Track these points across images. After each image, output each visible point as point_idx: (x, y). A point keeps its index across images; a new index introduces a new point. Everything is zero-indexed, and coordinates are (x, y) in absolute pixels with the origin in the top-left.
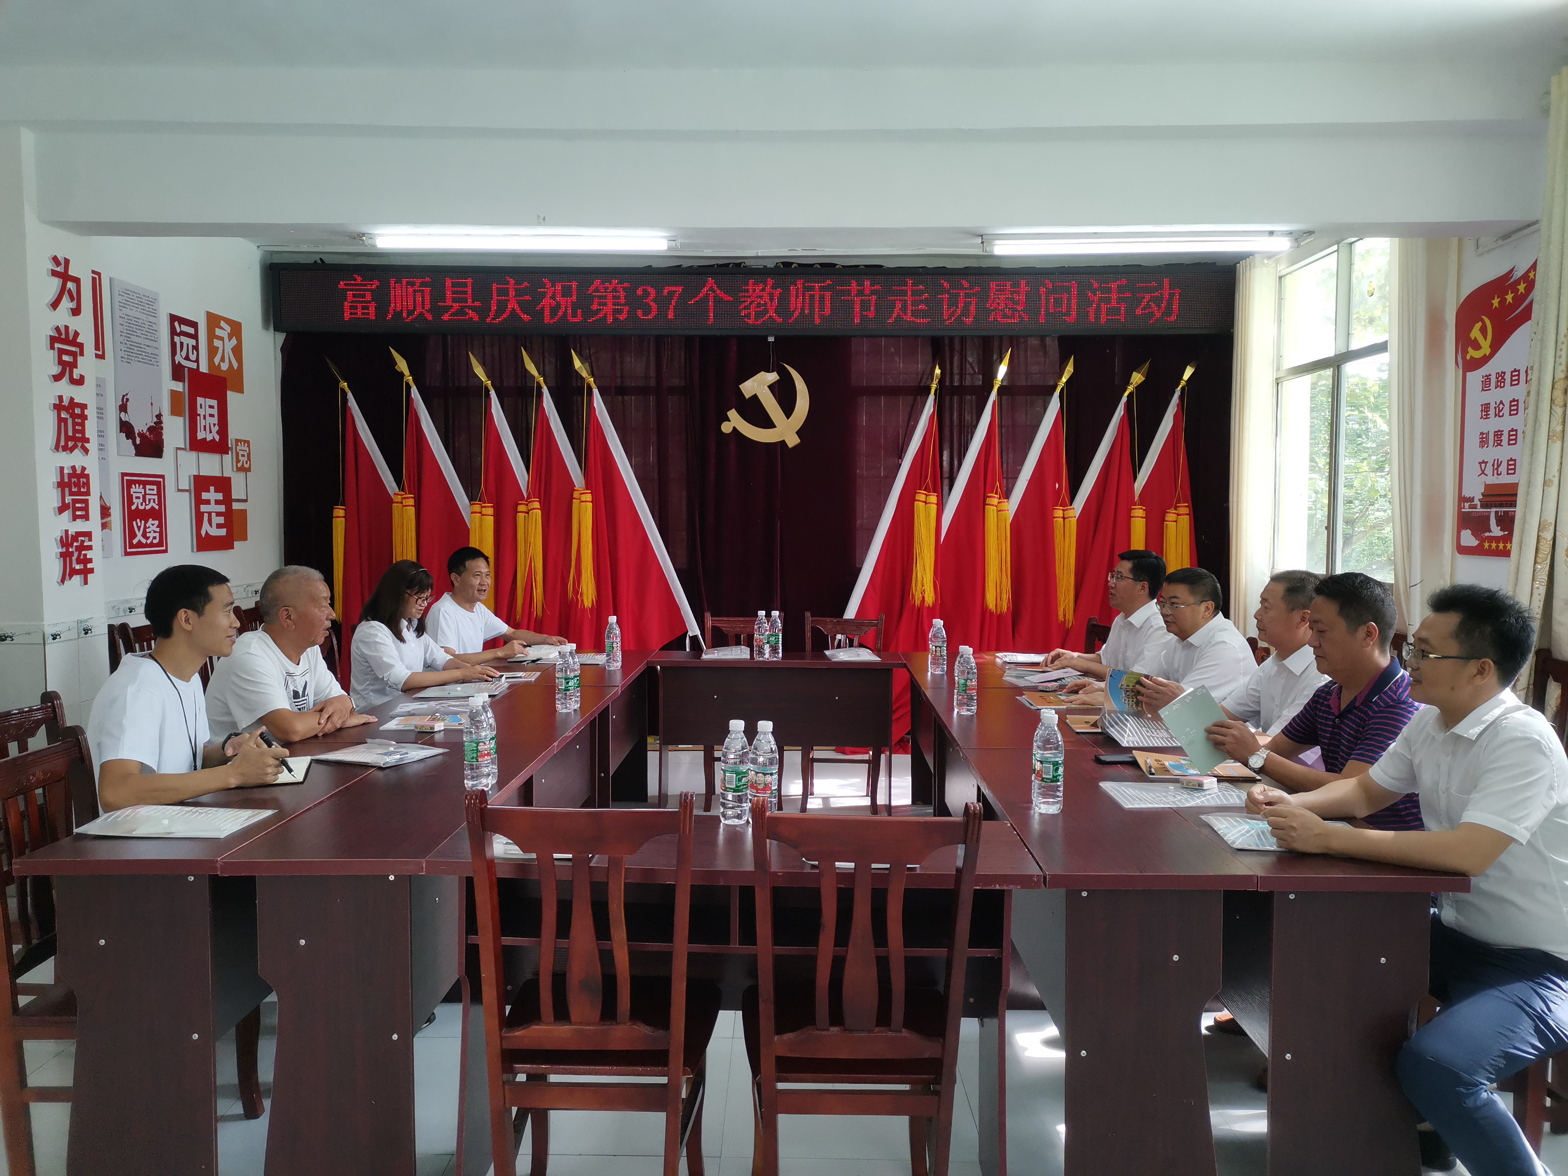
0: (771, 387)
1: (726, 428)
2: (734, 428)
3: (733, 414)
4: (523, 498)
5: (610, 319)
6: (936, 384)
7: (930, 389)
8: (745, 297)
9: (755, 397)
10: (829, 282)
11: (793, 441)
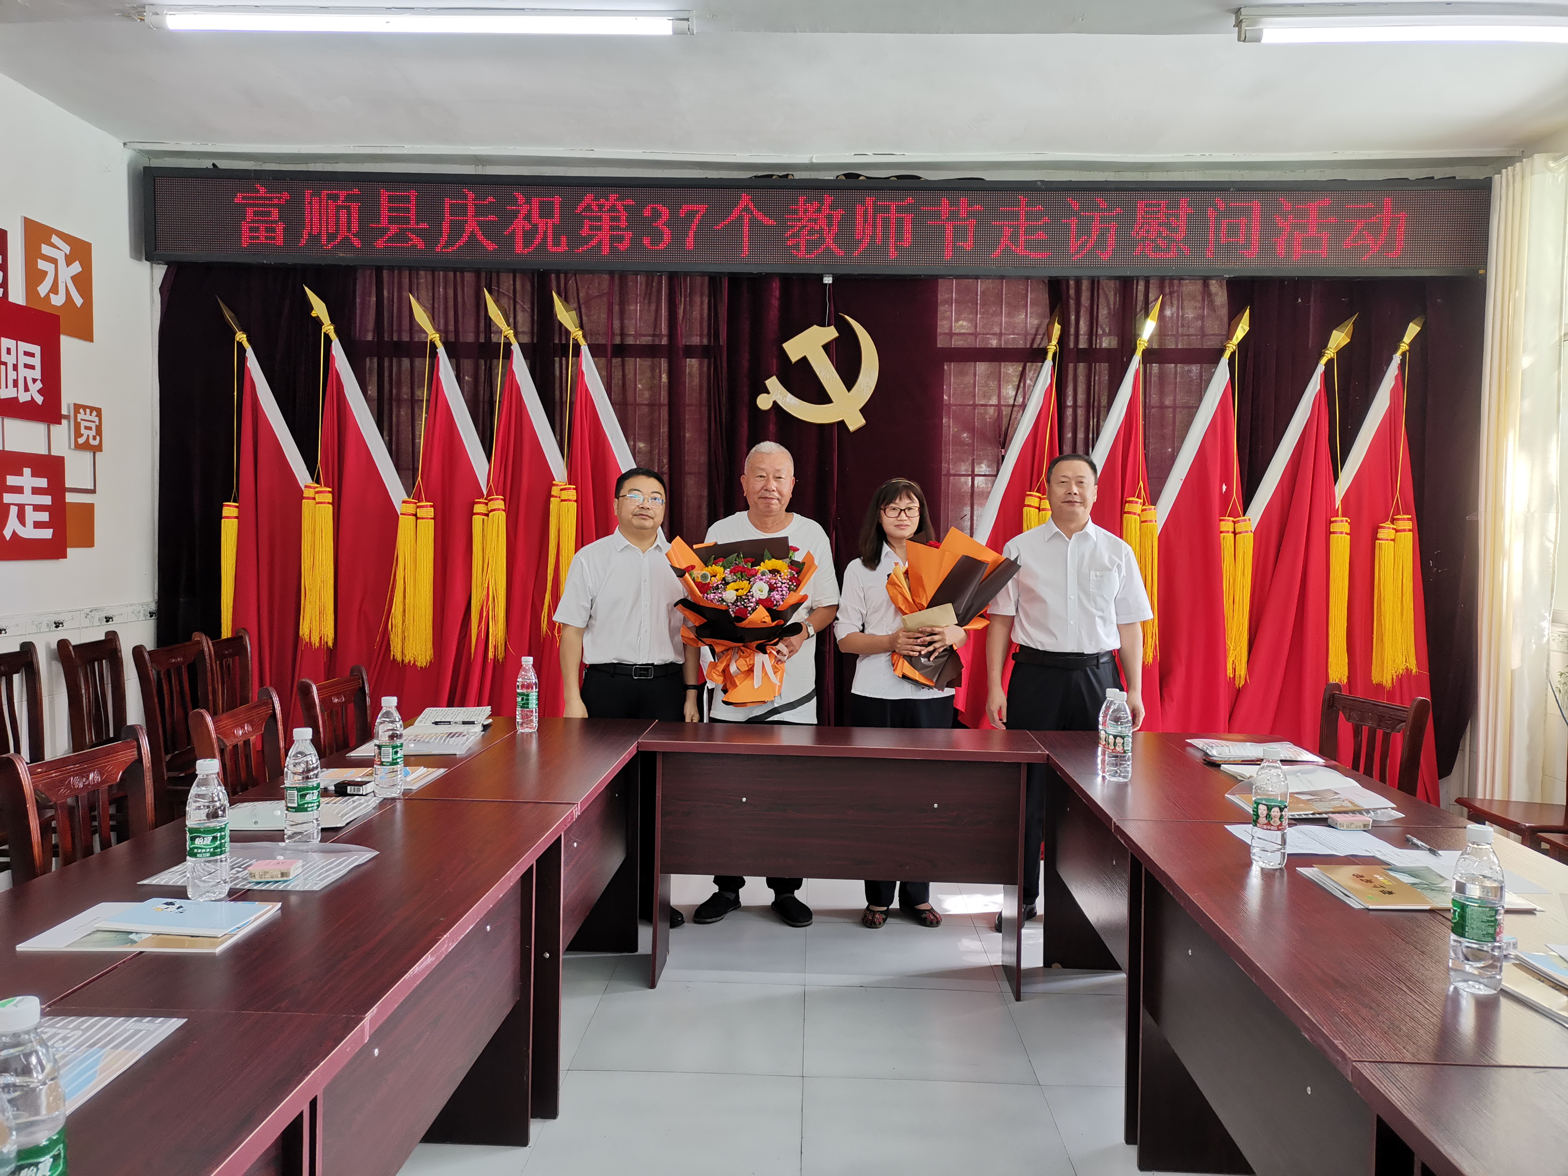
0: (826, 347)
1: (764, 402)
2: (775, 403)
3: (773, 383)
4: (481, 495)
5: (605, 250)
6: (1055, 346)
7: (1047, 353)
8: (793, 220)
9: (804, 360)
10: (910, 200)
11: (855, 422)
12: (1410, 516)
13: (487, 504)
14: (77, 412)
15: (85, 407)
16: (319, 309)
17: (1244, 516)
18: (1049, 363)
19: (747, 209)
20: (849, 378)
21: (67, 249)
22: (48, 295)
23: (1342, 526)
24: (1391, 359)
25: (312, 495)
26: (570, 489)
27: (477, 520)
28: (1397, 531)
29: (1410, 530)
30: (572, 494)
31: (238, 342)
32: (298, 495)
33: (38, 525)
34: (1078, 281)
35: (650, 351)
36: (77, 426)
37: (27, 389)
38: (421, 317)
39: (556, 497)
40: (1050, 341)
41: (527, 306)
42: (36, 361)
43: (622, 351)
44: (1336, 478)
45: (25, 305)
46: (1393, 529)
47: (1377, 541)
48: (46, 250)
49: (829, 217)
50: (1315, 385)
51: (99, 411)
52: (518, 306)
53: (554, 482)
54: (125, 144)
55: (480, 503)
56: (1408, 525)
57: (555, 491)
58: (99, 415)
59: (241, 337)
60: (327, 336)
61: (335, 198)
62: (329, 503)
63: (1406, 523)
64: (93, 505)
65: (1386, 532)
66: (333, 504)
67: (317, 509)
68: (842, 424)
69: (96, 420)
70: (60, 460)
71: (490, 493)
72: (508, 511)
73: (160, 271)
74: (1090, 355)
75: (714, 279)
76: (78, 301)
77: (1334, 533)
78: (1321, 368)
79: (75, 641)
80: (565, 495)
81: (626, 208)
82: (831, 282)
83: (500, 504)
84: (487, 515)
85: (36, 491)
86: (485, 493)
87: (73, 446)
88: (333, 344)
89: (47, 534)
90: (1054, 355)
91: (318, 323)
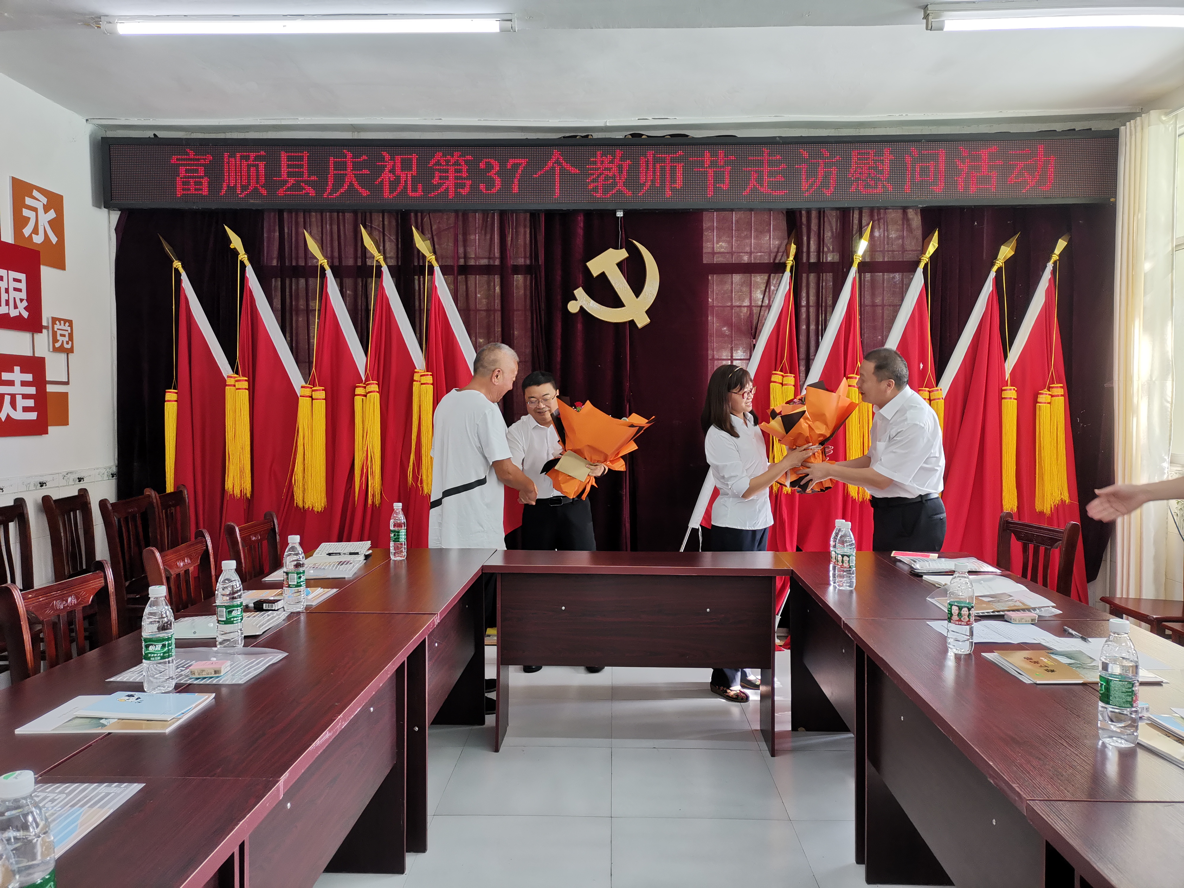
0: (620, 265)
1: (573, 307)
2: (581, 307)
3: (579, 292)
4: (361, 381)
5: (451, 195)
6: (792, 261)
7: (786, 266)
8: (592, 169)
9: (603, 275)
10: (680, 154)
11: (643, 321)
12: (1062, 385)
13: (365, 387)
14: (54, 323)
15: (60, 320)
16: (236, 242)
17: (937, 387)
18: (787, 274)
19: (557, 162)
20: (637, 288)
21: (44, 200)
22: (31, 235)
23: (1010, 393)
24: (1045, 267)
25: (233, 383)
26: (427, 375)
27: (358, 400)
28: (1052, 396)
29: (1062, 395)
30: (429, 379)
31: (175, 268)
32: (222, 383)
33: (26, 409)
34: (809, 212)
35: (487, 270)
36: (54, 334)
37: (16, 307)
38: (313, 247)
39: (417, 381)
40: (788, 257)
41: (393, 238)
42: (23, 286)
43: (465, 270)
44: (1006, 357)
45: (13, 243)
46: (1049, 395)
47: (1037, 404)
48: (28, 201)
49: (620, 168)
50: (988, 287)
51: (70, 322)
52: (386, 238)
53: (416, 370)
54: (87, 120)
55: (360, 387)
56: (1061, 391)
57: (416, 377)
58: (71, 326)
59: (177, 264)
60: (242, 263)
61: (247, 158)
62: (245, 389)
63: (1059, 390)
64: (67, 393)
65: (1044, 397)
66: (248, 389)
67: (237, 394)
68: (632, 323)
69: (69, 329)
70: (42, 360)
71: (367, 379)
72: (381, 392)
73: (115, 216)
74: (819, 267)
75: (534, 215)
76: (54, 239)
77: (1005, 398)
78: (993, 274)
79: (55, 497)
80: (424, 380)
81: (467, 162)
82: (622, 215)
83: (375, 387)
84: (365, 396)
85: (24, 384)
86: (364, 379)
87: (51, 350)
88: (247, 269)
89: (33, 416)
90: (792, 267)
91: (235, 253)
